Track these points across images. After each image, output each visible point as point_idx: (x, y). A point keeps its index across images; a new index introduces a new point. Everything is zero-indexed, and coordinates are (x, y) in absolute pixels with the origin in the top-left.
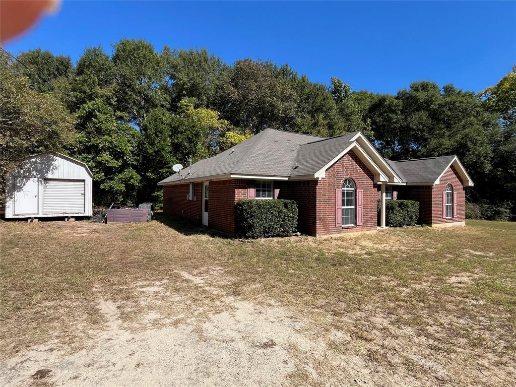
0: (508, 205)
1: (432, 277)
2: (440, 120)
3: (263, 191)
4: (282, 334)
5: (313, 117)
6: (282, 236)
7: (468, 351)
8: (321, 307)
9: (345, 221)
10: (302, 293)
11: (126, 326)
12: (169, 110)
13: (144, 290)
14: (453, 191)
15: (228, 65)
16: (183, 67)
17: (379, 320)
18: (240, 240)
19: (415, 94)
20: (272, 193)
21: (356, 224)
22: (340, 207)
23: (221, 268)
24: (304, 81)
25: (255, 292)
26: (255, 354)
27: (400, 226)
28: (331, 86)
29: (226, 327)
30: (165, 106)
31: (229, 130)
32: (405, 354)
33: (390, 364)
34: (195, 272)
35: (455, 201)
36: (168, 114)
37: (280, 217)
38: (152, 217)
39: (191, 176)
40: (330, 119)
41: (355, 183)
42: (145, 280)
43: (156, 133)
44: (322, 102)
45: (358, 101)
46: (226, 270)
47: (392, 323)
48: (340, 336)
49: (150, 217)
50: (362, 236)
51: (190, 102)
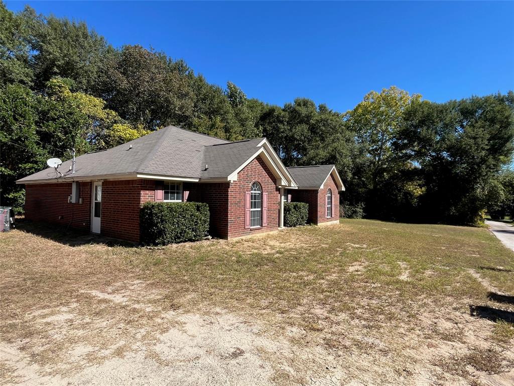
0: (361, 205)
1: (336, 268)
2: (317, 133)
3: (171, 193)
4: (244, 340)
5: (210, 118)
6: (194, 241)
7: (389, 324)
8: (267, 307)
9: (253, 223)
10: (243, 296)
11: (49, 371)
12: (32, 88)
13: (49, 320)
14: (331, 195)
15: (114, 47)
16: (54, 39)
17: (318, 311)
18: (148, 247)
19: (298, 108)
20: (181, 195)
21: (262, 226)
22: (249, 210)
23: (140, 281)
24: (201, 81)
25: (195, 303)
26: (229, 366)
27: (295, 226)
28: (227, 90)
29: (183, 345)
30: (27, 83)
31: (116, 122)
32: (351, 336)
33: (345, 347)
34: (110, 289)
35: (333, 204)
36: (32, 93)
37: (193, 221)
38: (11, 225)
39: (74, 174)
40: (227, 122)
41: (261, 187)
42: (43, 308)
43: (14, 116)
44: (219, 105)
45: (251, 107)
46: (148, 282)
47: (329, 312)
48: (295, 332)
49: (8, 225)
50: (268, 237)
51: (65, 82)
